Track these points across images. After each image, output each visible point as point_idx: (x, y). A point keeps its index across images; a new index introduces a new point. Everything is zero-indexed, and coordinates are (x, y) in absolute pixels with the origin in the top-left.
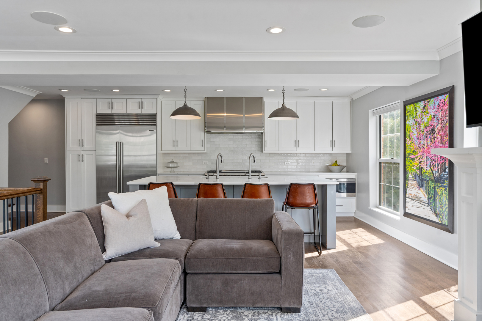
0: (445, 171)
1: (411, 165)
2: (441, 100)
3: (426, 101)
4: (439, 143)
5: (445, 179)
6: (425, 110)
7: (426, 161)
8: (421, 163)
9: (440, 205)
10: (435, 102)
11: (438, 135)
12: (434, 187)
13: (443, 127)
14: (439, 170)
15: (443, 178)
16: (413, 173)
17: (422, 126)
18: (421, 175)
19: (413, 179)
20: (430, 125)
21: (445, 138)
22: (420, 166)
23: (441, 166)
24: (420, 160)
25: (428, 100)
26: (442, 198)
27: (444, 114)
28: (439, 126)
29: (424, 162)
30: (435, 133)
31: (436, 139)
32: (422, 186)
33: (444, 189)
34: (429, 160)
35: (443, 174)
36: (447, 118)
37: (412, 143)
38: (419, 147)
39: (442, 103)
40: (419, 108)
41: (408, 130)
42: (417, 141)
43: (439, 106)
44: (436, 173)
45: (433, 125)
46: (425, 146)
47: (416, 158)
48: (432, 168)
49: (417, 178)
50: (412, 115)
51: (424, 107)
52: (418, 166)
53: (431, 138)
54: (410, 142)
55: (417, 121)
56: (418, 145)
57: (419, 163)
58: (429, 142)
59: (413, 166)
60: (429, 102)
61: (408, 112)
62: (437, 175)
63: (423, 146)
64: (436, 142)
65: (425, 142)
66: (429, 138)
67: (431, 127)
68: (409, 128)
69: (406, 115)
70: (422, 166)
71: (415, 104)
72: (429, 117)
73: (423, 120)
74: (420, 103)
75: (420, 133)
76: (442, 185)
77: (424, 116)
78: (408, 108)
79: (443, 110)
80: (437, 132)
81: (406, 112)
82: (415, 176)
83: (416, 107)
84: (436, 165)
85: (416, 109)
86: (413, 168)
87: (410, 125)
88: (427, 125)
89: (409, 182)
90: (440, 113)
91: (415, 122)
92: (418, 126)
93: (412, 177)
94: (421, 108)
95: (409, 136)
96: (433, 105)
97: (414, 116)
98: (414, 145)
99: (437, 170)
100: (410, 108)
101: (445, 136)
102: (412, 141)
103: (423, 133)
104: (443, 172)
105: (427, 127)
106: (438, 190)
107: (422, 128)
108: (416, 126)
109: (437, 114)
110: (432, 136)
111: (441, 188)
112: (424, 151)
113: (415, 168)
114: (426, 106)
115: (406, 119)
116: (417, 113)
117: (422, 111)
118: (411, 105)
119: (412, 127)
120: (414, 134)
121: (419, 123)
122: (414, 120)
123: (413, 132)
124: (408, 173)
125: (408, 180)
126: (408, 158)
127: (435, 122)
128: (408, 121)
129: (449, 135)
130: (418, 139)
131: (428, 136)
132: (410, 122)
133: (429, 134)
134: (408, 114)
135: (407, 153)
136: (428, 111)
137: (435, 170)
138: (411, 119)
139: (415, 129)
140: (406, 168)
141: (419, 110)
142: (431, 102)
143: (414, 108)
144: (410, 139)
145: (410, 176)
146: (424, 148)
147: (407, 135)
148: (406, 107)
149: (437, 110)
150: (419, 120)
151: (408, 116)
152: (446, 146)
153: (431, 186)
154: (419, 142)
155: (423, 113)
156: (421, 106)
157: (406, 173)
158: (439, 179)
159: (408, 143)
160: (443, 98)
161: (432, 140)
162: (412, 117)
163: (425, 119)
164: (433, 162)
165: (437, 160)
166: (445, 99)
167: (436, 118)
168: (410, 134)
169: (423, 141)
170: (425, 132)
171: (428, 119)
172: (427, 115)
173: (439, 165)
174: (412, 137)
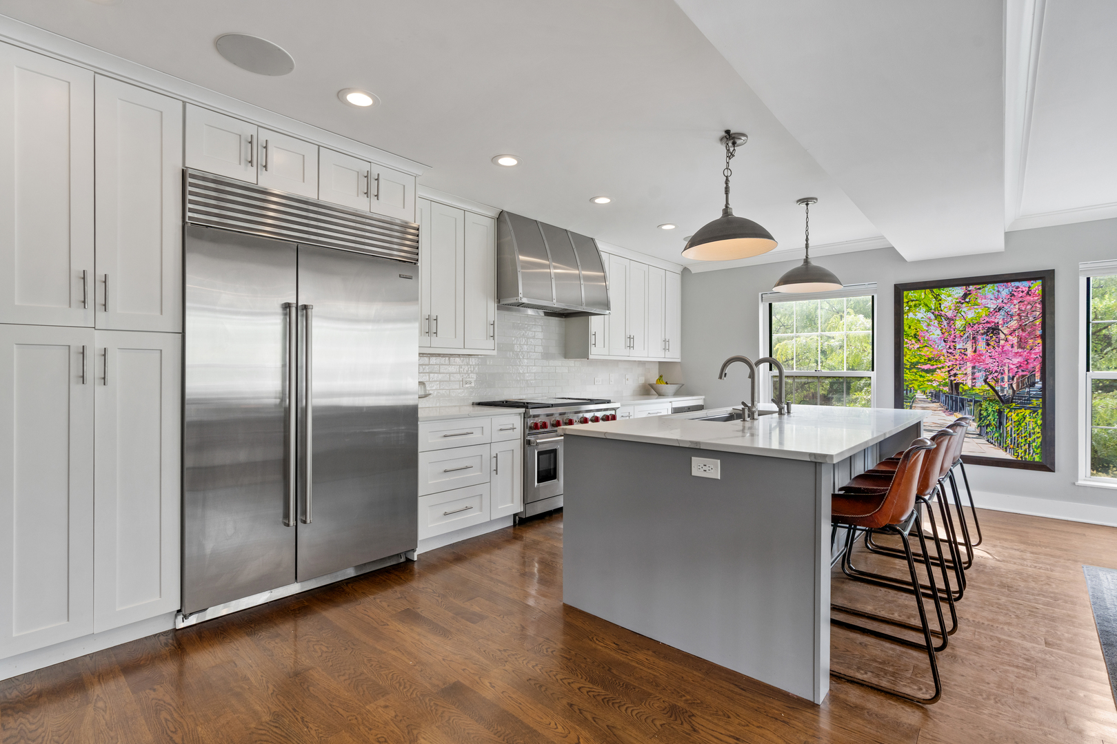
0: (1033, 384)
1: (921, 379)
2: (1017, 288)
3: (971, 288)
4: (1012, 347)
5: (1032, 397)
6: (967, 300)
7: (973, 373)
8: (955, 377)
9: (1018, 434)
10: (1001, 290)
11: (1010, 337)
12: (999, 410)
13: (1026, 325)
14: (1014, 386)
15: (1025, 397)
16: (928, 391)
17: (959, 323)
18: (955, 393)
19: (930, 399)
20: (985, 321)
21: (1031, 341)
22: (951, 381)
23: (1017, 379)
24: (952, 373)
25: (978, 286)
26: (1023, 424)
27: (1029, 307)
28: (1014, 324)
29: (966, 374)
30: (1001, 334)
31: (1002, 342)
32: (960, 409)
33: (1028, 412)
34: (983, 372)
35: (1027, 390)
36: (1038, 313)
37: (926, 346)
38: (950, 353)
39: (1023, 292)
40: (950, 296)
41: (910, 328)
42: (943, 344)
43: (1012, 295)
44: (1002, 390)
45: (993, 322)
46: (970, 352)
47: (940, 368)
48: (992, 384)
49: (943, 398)
50: (926, 305)
51: (965, 296)
52: (947, 380)
53: (987, 340)
54: (917, 346)
55: (941, 315)
56: (945, 351)
57: (950, 377)
58: (981, 346)
59: (928, 381)
60: (980, 289)
61: (912, 301)
62: (1008, 392)
63: (961, 352)
64: (1003, 346)
65: (969, 346)
66: (980, 339)
67: (989, 325)
68: (913, 324)
69: (905, 304)
70: (960, 381)
71: (934, 290)
72: (980, 310)
73: (963, 313)
74: (951, 288)
75: (953, 332)
76: (1024, 407)
77: (965, 308)
78: (909, 295)
79: (1026, 302)
80: (1005, 332)
81: (905, 300)
82: (936, 396)
83: (939, 295)
84: (1003, 379)
85: (937, 297)
86: (930, 383)
87: (918, 321)
88: (975, 322)
89: (914, 405)
90: (1015, 305)
91: (935, 316)
92: (945, 323)
93: (925, 397)
94: (956, 296)
95: (915, 336)
96: (993, 294)
97: (933, 308)
98: (932, 350)
99: (1006, 386)
100: (916, 294)
101: (1032, 338)
102: (925, 344)
103: (962, 333)
104: (1025, 388)
105: (974, 324)
106: (1010, 414)
107: (960, 326)
108: (940, 323)
109: (1006, 307)
110: (992, 337)
111: (1019, 411)
112: (966, 359)
113: (935, 384)
114: (970, 294)
115: (906, 311)
116: (940, 304)
117: (958, 301)
118: (919, 291)
119: (926, 324)
120: (933, 334)
121: (948, 318)
122: (933, 313)
123: (927, 331)
124: (910, 392)
125: (910, 402)
126: (910, 369)
127: (999, 318)
128: (911, 315)
129: (1043, 337)
130: (945, 341)
131: (979, 337)
132: (919, 316)
133: (983, 334)
134: (910, 303)
135: (905, 362)
136: (979, 301)
137: (1001, 386)
138: (922, 311)
139: (934, 326)
140: (906, 384)
141: (950, 299)
142: (986, 289)
143: (931, 296)
144: (919, 340)
145: (919, 395)
146: (965, 355)
147: (908, 335)
148: (905, 293)
149: (1005, 301)
150: (950, 314)
151: (910, 307)
152: (1033, 352)
153: (990, 409)
154: (948, 346)
155: (962, 303)
156: (954, 293)
157: (905, 392)
158: (1013, 399)
159: (911, 347)
160: (1024, 285)
161: (992, 343)
162: (923, 309)
163: (970, 313)
164: (996, 374)
165: (1006, 371)
166: (1029, 287)
167: (1002, 312)
168: (918, 333)
169: (961, 344)
170: (970, 331)
171: (978, 313)
172: (975, 307)
173: (1013, 379)
174: (926, 338)
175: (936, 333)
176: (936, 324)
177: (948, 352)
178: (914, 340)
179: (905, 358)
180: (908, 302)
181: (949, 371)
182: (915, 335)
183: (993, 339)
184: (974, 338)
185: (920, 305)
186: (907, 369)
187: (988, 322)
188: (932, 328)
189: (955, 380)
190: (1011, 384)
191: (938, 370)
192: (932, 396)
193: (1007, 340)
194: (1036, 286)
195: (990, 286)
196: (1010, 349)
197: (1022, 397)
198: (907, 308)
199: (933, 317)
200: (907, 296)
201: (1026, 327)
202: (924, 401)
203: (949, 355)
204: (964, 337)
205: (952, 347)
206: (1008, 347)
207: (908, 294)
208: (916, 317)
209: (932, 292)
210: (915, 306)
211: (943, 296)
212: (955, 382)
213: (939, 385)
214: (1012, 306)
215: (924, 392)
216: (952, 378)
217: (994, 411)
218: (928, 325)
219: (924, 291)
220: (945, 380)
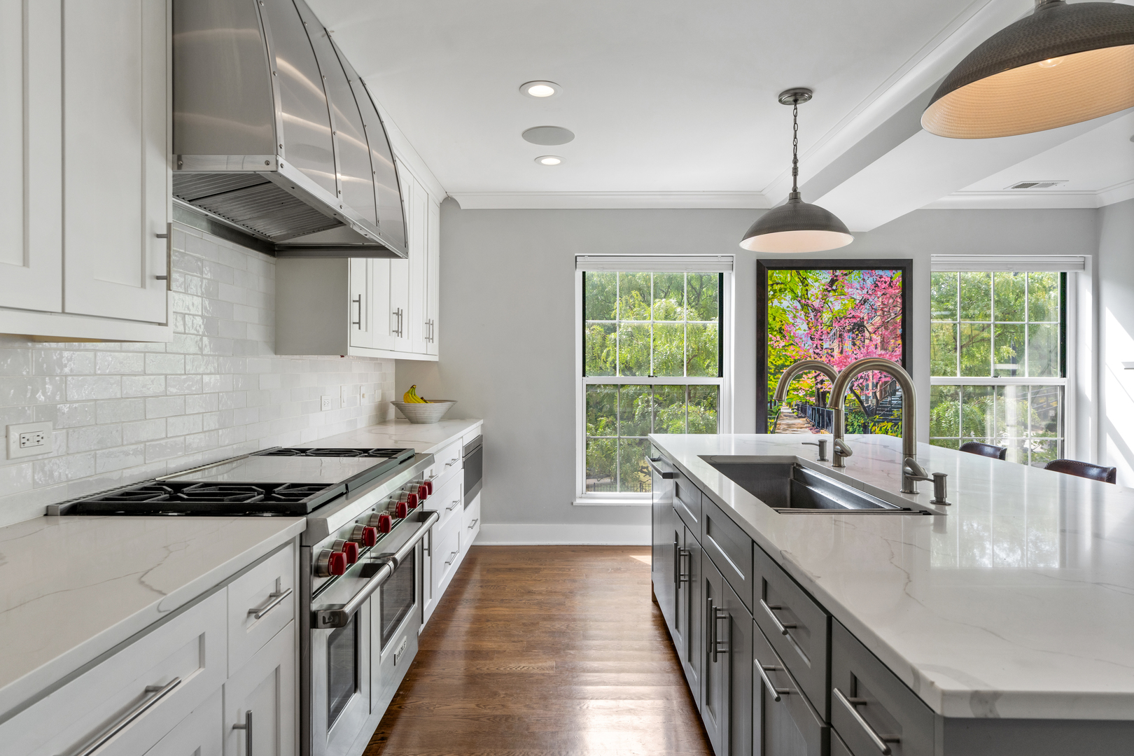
0: (893, 393)
2: (880, 278)
3: (838, 273)
4: (876, 348)
5: (894, 408)
6: (834, 287)
8: (822, 384)
10: (866, 278)
11: (874, 336)
12: (864, 423)
13: (888, 322)
14: (878, 394)
15: (887, 407)
16: (793, 403)
17: (826, 316)
18: (821, 405)
19: (796, 414)
20: (851, 316)
21: (892, 341)
22: (818, 389)
23: (881, 386)
24: (819, 379)
25: (845, 272)
27: (891, 301)
28: (877, 320)
30: (866, 331)
31: (867, 342)
32: (827, 426)
33: (890, 424)
35: (889, 399)
36: (899, 309)
37: (792, 344)
38: (817, 354)
39: (885, 282)
40: (817, 281)
41: (774, 319)
42: (810, 342)
43: (876, 286)
44: (867, 400)
45: (859, 317)
46: (836, 353)
47: (806, 374)
48: (858, 392)
49: (809, 412)
50: (792, 291)
51: (832, 282)
52: (814, 389)
53: (853, 339)
54: (782, 343)
55: (807, 305)
56: (811, 351)
57: (816, 384)
58: (848, 345)
59: (794, 389)
60: (846, 275)
61: (777, 284)
62: (872, 402)
63: (827, 353)
64: (868, 347)
65: (835, 345)
66: (847, 338)
67: (854, 321)
68: (777, 315)
69: (769, 288)
70: (827, 390)
71: (801, 272)
72: (846, 302)
73: (830, 304)
74: (818, 271)
75: (820, 327)
76: (886, 419)
77: (832, 297)
78: (775, 276)
79: (888, 295)
80: (870, 330)
81: (770, 282)
82: (802, 409)
83: (805, 278)
84: (868, 386)
85: (803, 281)
86: (796, 393)
87: (784, 310)
88: (842, 316)
89: (778, 422)
90: (878, 298)
91: (802, 306)
92: (812, 315)
93: (790, 411)
94: (824, 281)
95: (780, 331)
96: (859, 282)
97: (800, 294)
98: (798, 349)
99: (871, 395)
100: (781, 276)
101: (893, 338)
102: (791, 342)
103: (829, 329)
104: (887, 397)
105: (841, 319)
106: (874, 428)
107: (827, 319)
108: (807, 314)
109: (871, 300)
110: (857, 335)
111: (882, 424)
112: (833, 362)
113: (801, 394)
114: (837, 280)
115: (770, 296)
116: (807, 290)
117: (825, 287)
118: (785, 271)
119: (792, 315)
120: (800, 328)
121: (815, 310)
122: (799, 301)
123: (793, 324)
124: (775, 405)
125: (774, 418)
126: (774, 374)
127: (864, 313)
128: (775, 302)
129: (903, 337)
130: (812, 339)
131: (845, 334)
132: (785, 304)
133: (849, 331)
134: (777, 287)
135: (769, 364)
136: (846, 290)
137: (866, 395)
138: (787, 298)
139: (801, 319)
140: (770, 394)
141: (817, 284)
142: (852, 275)
143: (797, 280)
144: (784, 336)
145: (785, 409)
146: (832, 356)
147: (772, 329)
148: (770, 272)
149: (870, 292)
150: (817, 304)
151: (775, 291)
152: (895, 354)
153: (856, 424)
154: (815, 345)
155: (829, 291)
156: (821, 277)
157: (769, 404)
158: (876, 410)
159: (776, 344)
160: (886, 274)
161: (858, 343)
162: (790, 295)
163: (836, 304)
164: (861, 381)
165: (871, 377)
166: (891, 278)
167: (867, 306)
168: (783, 327)
169: (828, 343)
170: (837, 327)
171: (845, 305)
172: (842, 297)
173: (877, 387)
174: (792, 334)
175: (802, 328)
176: (803, 316)
177: (815, 353)
178: (779, 336)
179: (769, 360)
180: (772, 285)
181: (816, 377)
182: (780, 329)
183: (859, 337)
184: (840, 336)
185: (785, 289)
186: (771, 374)
187: (854, 317)
188: (798, 320)
189: (822, 388)
190: (875, 393)
191: (804, 376)
192: (798, 409)
193: (871, 340)
194: (897, 275)
195: (856, 272)
196: (874, 350)
197: (885, 407)
198: (772, 293)
199: (799, 307)
200: (771, 277)
201: (889, 324)
202: (790, 416)
203: (816, 356)
204: (831, 334)
205: (819, 347)
206: (872, 348)
207: (773, 274)
208: (780, 305)
209: (799, 274)
210: (780, 290)
211: (810, 281)
212: (822, 390)
213: (805, 395)
214: (876, 299)
215: (789, 404)
216: (819, 386)
217: (859, 426)
218: (794, 317)
219: (790, 271)
220: (811, 388)
